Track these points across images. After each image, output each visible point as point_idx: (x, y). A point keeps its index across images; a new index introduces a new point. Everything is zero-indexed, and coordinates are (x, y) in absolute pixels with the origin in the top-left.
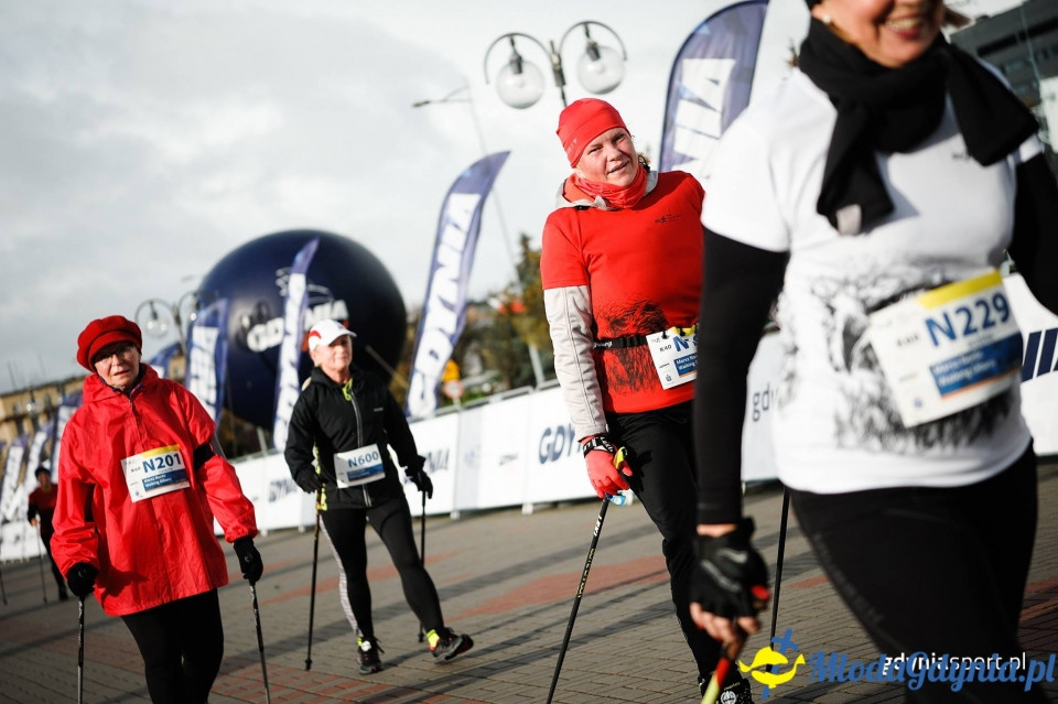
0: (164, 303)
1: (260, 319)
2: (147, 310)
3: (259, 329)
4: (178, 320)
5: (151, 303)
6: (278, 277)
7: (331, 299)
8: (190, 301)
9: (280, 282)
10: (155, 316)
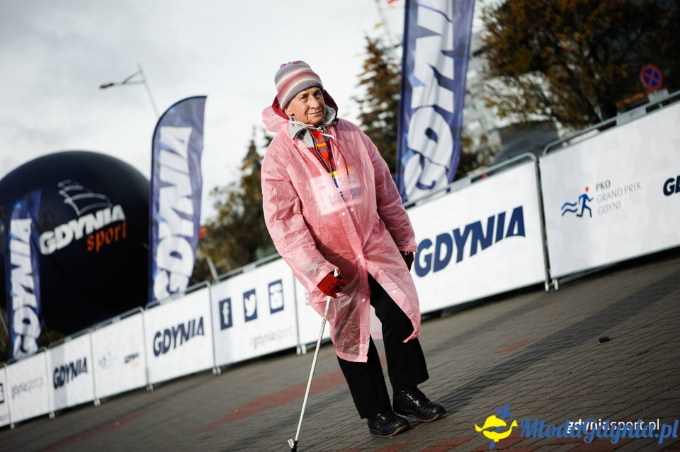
3: (46, 236)
6: (61, 189)
7: (110, 205)
9: (62, 192)
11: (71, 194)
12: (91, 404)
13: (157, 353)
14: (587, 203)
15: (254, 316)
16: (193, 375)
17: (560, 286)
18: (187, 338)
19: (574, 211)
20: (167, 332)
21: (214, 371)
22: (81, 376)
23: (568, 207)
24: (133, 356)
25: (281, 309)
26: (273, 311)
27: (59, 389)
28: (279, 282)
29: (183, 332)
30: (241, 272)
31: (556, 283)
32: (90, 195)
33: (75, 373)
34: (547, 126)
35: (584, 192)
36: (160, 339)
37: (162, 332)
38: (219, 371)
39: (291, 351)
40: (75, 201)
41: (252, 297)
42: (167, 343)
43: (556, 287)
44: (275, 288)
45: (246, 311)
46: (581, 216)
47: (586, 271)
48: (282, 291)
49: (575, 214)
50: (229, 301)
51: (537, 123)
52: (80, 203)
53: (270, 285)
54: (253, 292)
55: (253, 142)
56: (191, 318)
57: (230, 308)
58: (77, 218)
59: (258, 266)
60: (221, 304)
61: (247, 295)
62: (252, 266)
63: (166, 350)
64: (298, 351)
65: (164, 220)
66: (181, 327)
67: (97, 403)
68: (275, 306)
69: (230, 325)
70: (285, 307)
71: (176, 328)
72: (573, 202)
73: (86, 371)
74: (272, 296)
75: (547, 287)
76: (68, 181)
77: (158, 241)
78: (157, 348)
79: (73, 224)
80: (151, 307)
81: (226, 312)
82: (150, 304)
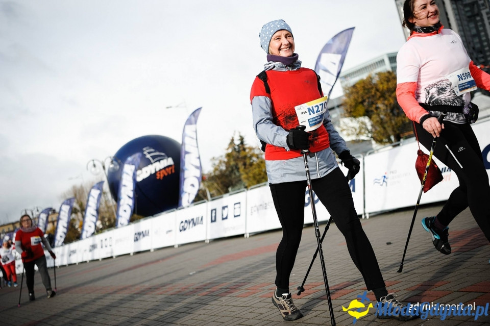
0: (99, 161)
1: (139, 168)
2: (91, 163)
4: (104, 167)
5: (93, 161)
6: (145, 151)
7: (167, 158)
8: (109, 160)
9: (145, 153)
10: (94, 166)
11: (149, 153)
12: (149, 251)
13: (181, 231)
14: (385, 180)
15: (226, 218)
16: (196, 242)
17: (370, 217)
18: (195, 225)
19: (379, 183)
20: (186, 221)
21: (206, 242)
22: (146, 238)
23: (376, 181)
24: (170, 231)
25: (239, 216)
26: (235, 216)
27: (137, 242)
28: (239, 203)
29: (193, 222)
30: (222, 197)
31: (368, 216)
32: (157, 153)
33: (144, 236)
34: (368, 142)
35: (384, 175)
36: (183, 224)
37: (184, 221)
38: (208, 242)
39: (242, 236)
40: (152, 157)
41: (226, 209)
42: (185, 227)
43: (368, 217)
44: (237, 206)
45: (223, 215)
46: (382, 185)
47: (382, 211)
48: (240, 208)
49: (379, 184)
50: (215, 210)
51: (363, 141)
52: (153, 157)
53: (235, 204)
54: (227, 207)
55: (233, 138)
56: (198, 216)
57: (215, 213)
58: (152, 164)
59: (230, 195)
60: (212, 211)
61: (224, 208)
62: (227, 195)
63: (185, 229)
64: (245, 236)
65: (187, 170)
66: (193, 220)
67: (152, 251)
68: (236, 215)
69: (215, 221)
70: (241, 215)
71: (190, 220)
72: (378, 178)
73: (148, 235)
74: (236, 210)
75: (363, 217)
76: (148, 148)
77: (184, 179)
78: (181, 229)
79: (150, 166)
80: (180, 209)
81: (214, 215)
82: (179, 208)
